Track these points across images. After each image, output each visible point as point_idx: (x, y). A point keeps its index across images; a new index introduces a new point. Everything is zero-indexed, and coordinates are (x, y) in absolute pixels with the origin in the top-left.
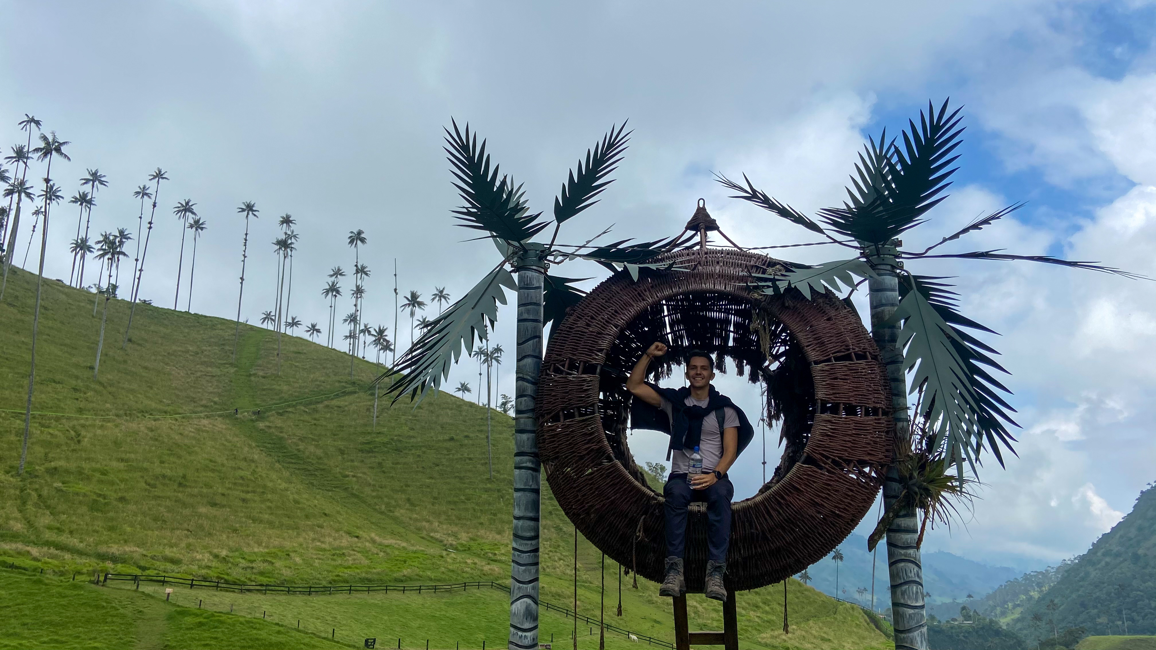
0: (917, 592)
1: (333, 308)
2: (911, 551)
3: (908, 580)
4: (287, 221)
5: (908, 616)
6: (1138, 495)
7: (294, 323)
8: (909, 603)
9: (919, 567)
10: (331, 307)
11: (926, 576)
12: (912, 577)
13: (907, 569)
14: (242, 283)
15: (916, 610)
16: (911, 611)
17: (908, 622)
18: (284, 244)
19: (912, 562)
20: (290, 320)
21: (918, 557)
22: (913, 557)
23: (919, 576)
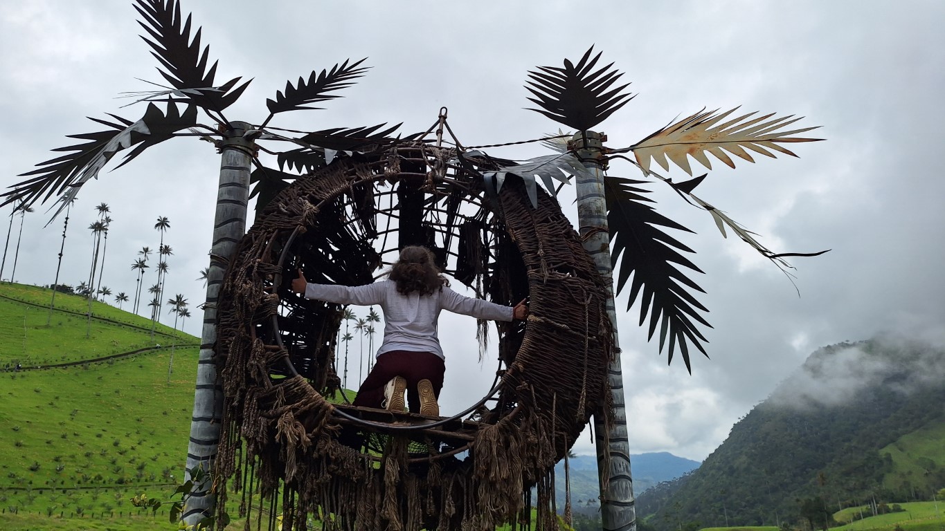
0: (626, 488)
1: (140, 282)
2: (620, 444)
3: (617, 475)
4: (103, 208)
5: (617, 514)
6: (732, 426)
7: (106, 292)
8: (619, 500)
9: (628, 460)
10: (138, 280)
11: (634, 470)
12: (621, 472)
13: (616, 463)
14: (60, 258)
15: (626, 507)
16: (621, 509)
17: (618, 521)
18: (98, 227)
19: (622, 456)
20: (101, 289)
21: (626, 449)
22: (622, 451)
23: (628, 471)
